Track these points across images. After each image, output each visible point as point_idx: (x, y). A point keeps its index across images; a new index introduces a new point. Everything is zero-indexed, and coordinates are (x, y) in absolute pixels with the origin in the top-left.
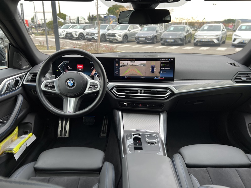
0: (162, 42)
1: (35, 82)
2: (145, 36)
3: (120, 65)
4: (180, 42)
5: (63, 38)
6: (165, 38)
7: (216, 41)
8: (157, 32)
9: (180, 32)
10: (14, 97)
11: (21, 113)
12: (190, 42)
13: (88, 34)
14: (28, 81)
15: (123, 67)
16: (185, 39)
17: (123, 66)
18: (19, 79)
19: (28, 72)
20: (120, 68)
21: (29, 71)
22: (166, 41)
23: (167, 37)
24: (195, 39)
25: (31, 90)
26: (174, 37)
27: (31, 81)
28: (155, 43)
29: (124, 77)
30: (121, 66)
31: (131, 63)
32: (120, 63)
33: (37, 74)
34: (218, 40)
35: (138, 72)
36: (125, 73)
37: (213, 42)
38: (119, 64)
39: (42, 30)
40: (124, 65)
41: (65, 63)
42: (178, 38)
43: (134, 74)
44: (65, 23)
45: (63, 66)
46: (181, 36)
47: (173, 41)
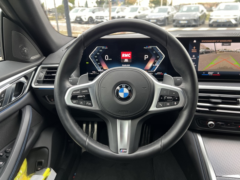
0: (174, 24)
1: (52, 82)
2: (157, 17)
3: (201, 50)
4: (194, 23)
5: (73, 22)
6: (178, 19)
7: (234, 22)
8: (168, 13)
9: (194, 13)
10: (17, 113)
11: (30, 137)
12: (203, 23)
13: (97, 17)
14: (38, 82)
15: (205, 55)
16: (199, 20)
17: (206, 52)
18: (23, 80)
19: (39, 66)
20: (200, 57)
21: (41, 64)
22: (178, 23)
23: (180, 18)
24: (210, 19)
25: (44, 97)
26: (188, 18)
27: (44, 82)
28: (166, 25)
29: (207, 72)
30: (202, 53)
31: (223, 46)
32: (201, 47)
33: (56, 68)
34: (236, 21)
35: (236, 63)
36: (209, 65)
37: (231, 22)
38: (198, 48)
39: (52, 15)
40: (209, 50)
41: (101, 49)
42: (192, 20)
43: (227, 68)
44: (74, 7)
45: (96, 55)
46: (195, 17)
47: (186, 22)
